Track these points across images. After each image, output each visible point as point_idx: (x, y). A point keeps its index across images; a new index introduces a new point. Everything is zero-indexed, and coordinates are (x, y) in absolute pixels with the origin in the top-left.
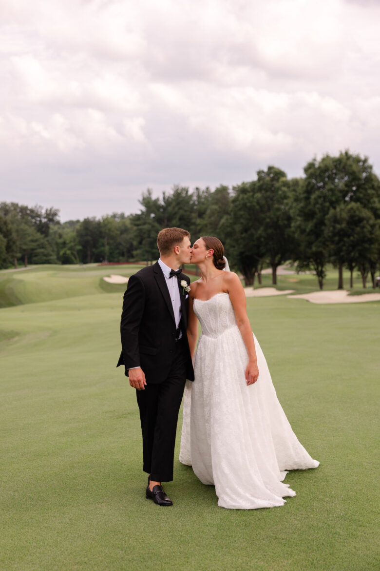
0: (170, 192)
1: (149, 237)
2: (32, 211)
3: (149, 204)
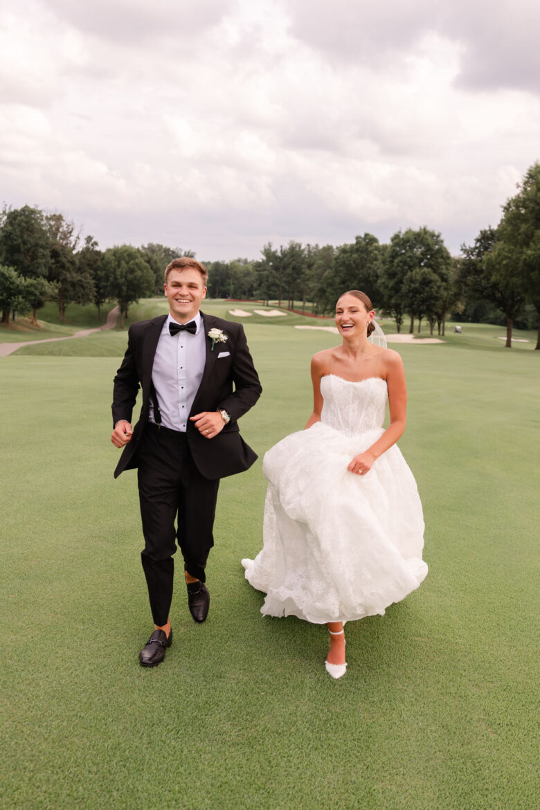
0: (286, 246)
1: (267, 281)
2: (173, 252)
3: (269, 254)
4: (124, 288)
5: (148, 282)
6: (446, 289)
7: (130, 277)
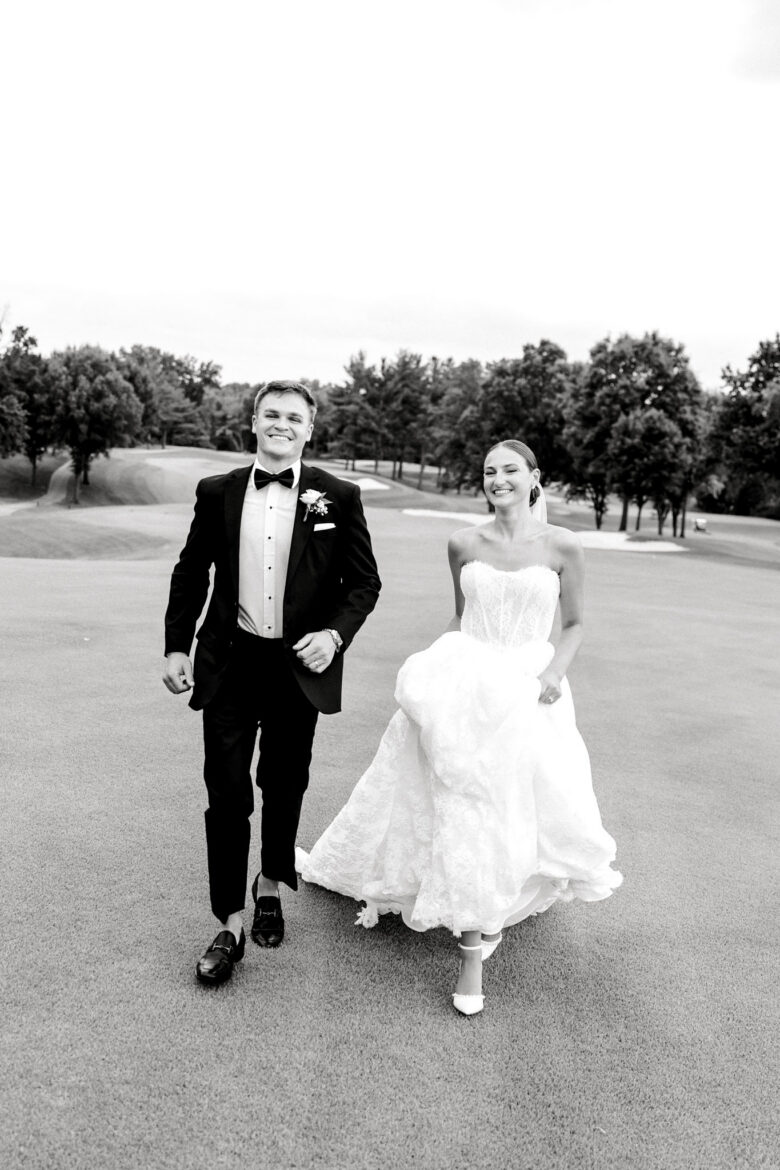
0: (393, 360)
1: (355, 423)
2: (180, 364)
3: (358, 372)
4: (83, 427)
5: (129, 417)
6: (690, 450)
7: (95, 406)
